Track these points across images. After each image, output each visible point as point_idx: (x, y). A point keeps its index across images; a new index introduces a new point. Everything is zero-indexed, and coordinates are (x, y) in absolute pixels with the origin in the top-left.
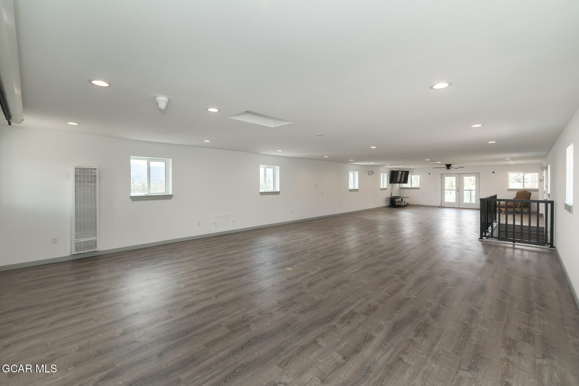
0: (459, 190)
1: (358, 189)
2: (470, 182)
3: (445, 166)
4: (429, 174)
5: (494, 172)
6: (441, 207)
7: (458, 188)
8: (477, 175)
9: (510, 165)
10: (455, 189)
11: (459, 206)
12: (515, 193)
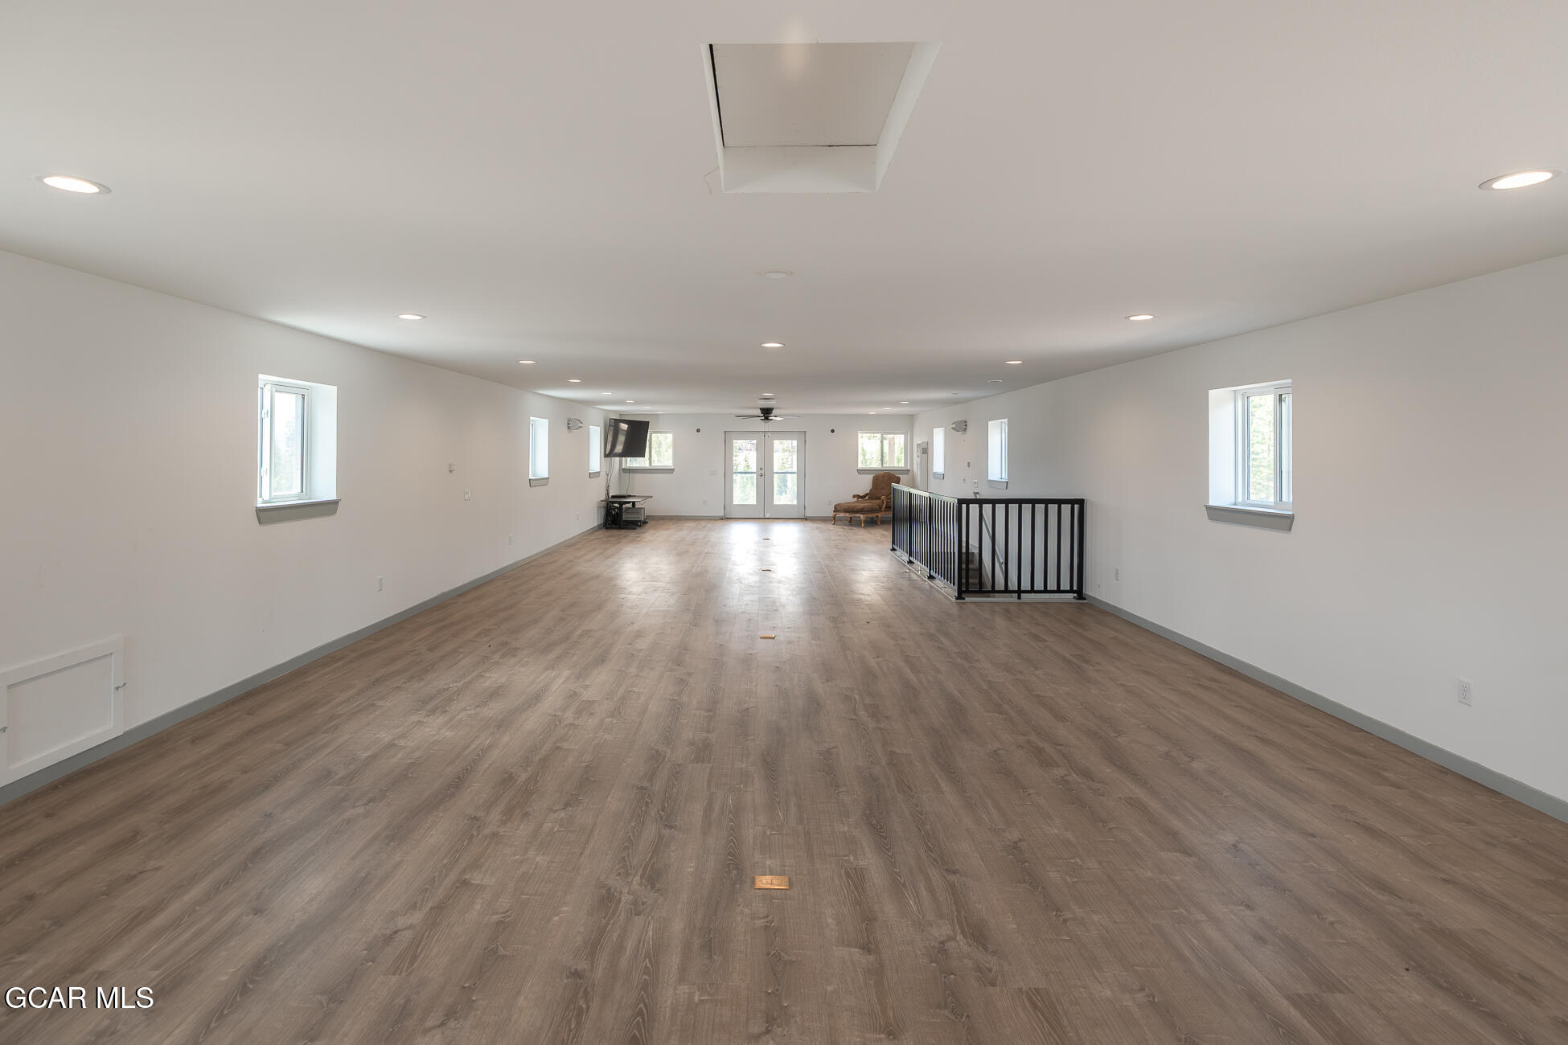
0: (764, 474)
1: (547, 476)
2: (785, 453)
3: (759, 412)
4: (698, 431)
5: (833, 431)
6: (726, 518)
7: (761, 469)
8: (802, 435)
9: (867, 416)
10: (755, 471)
11: (765, 514)
12: (870, 477)
